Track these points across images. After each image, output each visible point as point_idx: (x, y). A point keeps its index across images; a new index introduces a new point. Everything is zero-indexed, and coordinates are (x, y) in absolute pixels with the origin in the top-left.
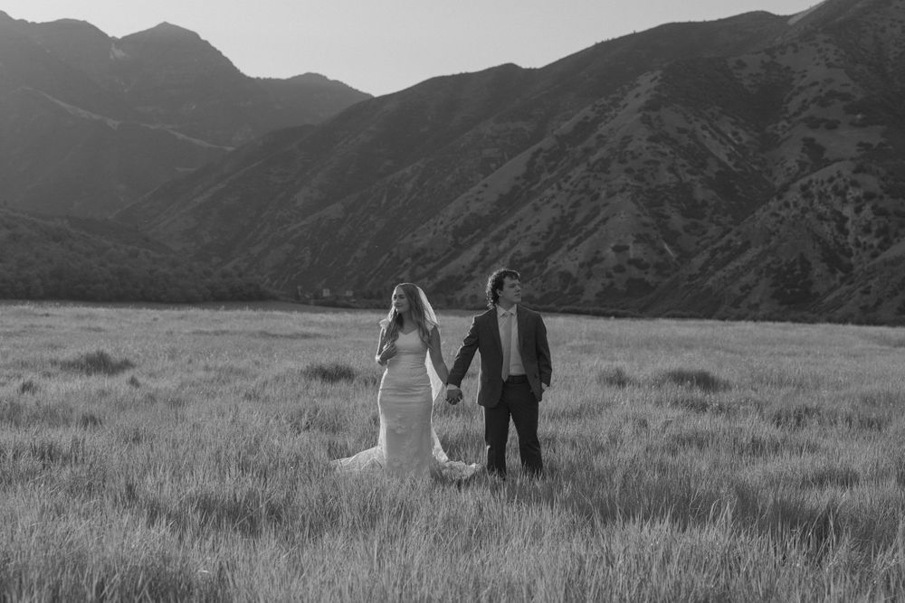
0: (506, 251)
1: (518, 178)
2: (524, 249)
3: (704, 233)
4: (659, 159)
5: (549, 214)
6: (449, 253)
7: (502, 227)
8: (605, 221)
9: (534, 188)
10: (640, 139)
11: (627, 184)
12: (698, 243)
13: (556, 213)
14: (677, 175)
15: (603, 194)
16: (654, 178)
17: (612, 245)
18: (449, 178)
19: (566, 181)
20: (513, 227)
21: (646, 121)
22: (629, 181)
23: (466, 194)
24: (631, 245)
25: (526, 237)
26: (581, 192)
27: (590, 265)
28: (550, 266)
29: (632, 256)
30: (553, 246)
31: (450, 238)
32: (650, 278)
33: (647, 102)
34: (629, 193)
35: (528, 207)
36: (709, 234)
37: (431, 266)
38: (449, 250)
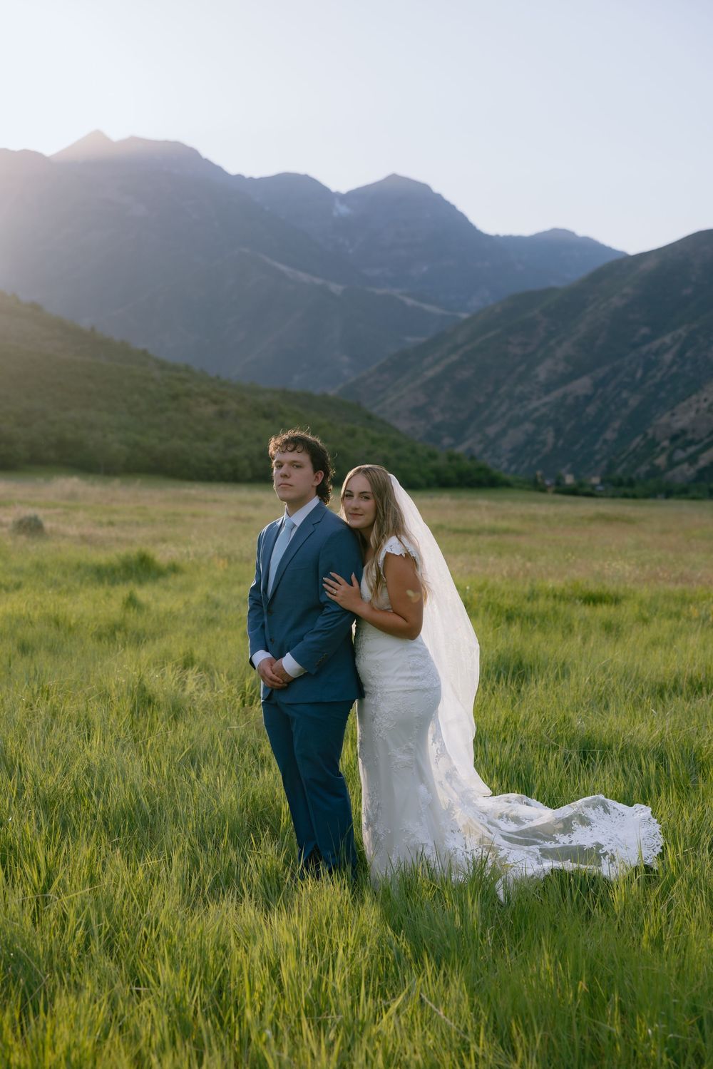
37: (691, 450)
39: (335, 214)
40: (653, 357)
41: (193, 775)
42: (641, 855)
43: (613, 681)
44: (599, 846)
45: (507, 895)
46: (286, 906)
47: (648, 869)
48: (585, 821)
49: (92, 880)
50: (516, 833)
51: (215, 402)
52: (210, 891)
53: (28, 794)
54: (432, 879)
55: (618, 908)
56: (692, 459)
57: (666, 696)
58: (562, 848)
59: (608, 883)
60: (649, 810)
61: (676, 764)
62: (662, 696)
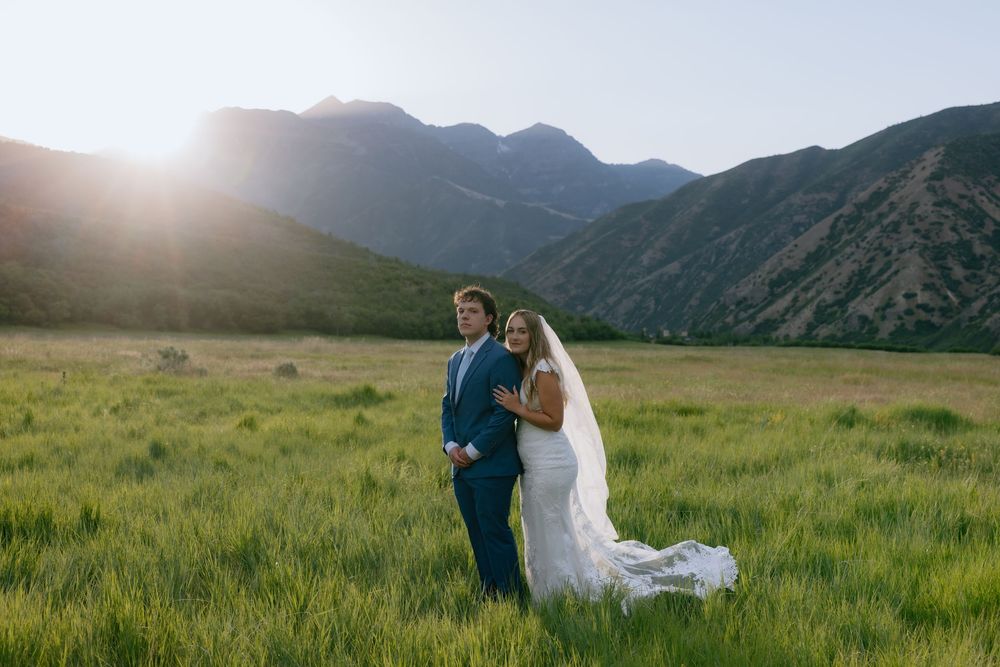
0: (813, 299)
1: (822, 239)
2: (828, 297)
3: (982, 281)
4: (942, 220)
5: (848, 268)
6: (766, 302)
7: (809, 279)
8: (896, 272)
9: (836, 247)
10: (926, 205)
11: (915, 242)
12: (977, 290)
13: (855, 267)
14: (958, 234)
15: (895, 251)
16: (939, 237)
17: (903, 292)
18: (766, 240)
19: (863, 241)
20: (819, 279)
21: (931, 189)
22: (917, 240)
23: (780, 253)
24: (919, 292)
25: (829, 287)
26: (876, 249)
27: (884, 309)
28: (850, 310)
29: (920, 302)
30: (853, 294)
31: (767, 289)
32: (936, 319)
33: (932, 173)
34: (917, 250)
35: (831, 262)
36: (987, 282)
37: (751, 311)
38: (766, 299)
39: (499, 151)
40: (723, 248)
41: (406, 532)
42: (723, 581)
44: (693, 575)
45: (629, 610)
46: (473, 619)
48: (683, 558)
50: (634, 566)
51: (417, 283)
52: (419, 611)
53: (289, 547)
54: (576, 599)
55: (707, 616)
56: (752, 318)
57: (738, 474)
58: (667, 577)
60: (728, 550)
61: (746, 520)
62: (735, 475)
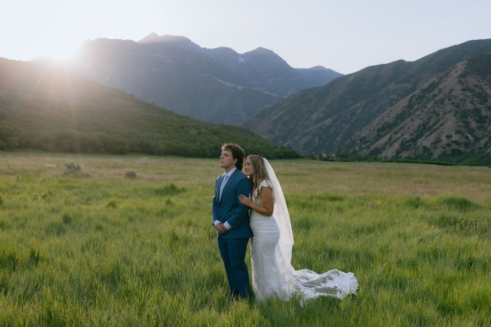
0: (399, 138)
1: (404, 107)
2: (407, 137)
3: (486, 129)
4: (466, 98)
5: (418, 122)
6: (375, 139)
7: (398, 128)
8: (442, 125)
9: (411, 111)
10: (458, 90)
11: (452, 109)
12: (483, 134)
13: (421, 122)
14: (474, 105)
15: (441, 114)
16: (464, 107)
17: (446, 135)
18: (375, 108)
19: (425, 108)
20: (403, 128)
21: (460, 82)
22: (452, 108)
23: (383, 114)
24: (453, 135)
25: (408, 132)
26: (432, 113)
27: (435, 143)
28: (418, 144)
29: (454, 140)
30: (420, 136)
31: (376, 133)
32: (462, 149)
33: (461, 74)
34: (453, 113)
35: (409, 119)
36: (488, 130)
37: (368, 144)
38: (376, 137)
39: (239, 62)
40: (354, 111)
41: (193, 264)
42: (351, 290)
43: (340, 229)
44: (336, 287)
45: (304, 305)
46: (227, 311)
47: (353, 295)
48: (331, 279)
49: (158, 302)
50: (307, 283)
51: (197, 129)
52: (200, 305)
53: (135, 271)
54: (277, 300)
55: (342, 309)
56: (368, 147)
57: (359, 233)
58: (323, 288)
59: (340, 301)
60: (353, 274)
61: (363, 258)
62: (358, 234)
